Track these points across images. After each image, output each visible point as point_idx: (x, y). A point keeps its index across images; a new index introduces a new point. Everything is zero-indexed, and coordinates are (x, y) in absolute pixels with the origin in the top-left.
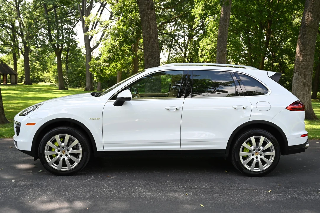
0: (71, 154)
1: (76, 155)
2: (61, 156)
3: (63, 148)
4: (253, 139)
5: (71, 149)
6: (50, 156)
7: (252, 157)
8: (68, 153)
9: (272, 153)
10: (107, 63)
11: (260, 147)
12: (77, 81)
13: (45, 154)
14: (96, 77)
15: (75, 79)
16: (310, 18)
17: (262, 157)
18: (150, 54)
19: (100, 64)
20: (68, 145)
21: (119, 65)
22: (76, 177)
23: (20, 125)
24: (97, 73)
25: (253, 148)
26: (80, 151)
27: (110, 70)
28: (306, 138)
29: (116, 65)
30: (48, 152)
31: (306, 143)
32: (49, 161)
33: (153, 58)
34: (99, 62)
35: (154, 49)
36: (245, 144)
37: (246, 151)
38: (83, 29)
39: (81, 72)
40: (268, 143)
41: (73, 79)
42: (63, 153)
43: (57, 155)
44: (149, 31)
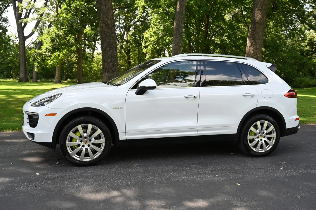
0: (93, 144)
1: (99, 145)
2: (83, 146)
3: (86, 138)
4: (258, 123)
5: (93, 139)
6: (70, 146)
7: (257, 140)
8: (90, 143)
9: (274, 135)
10: (50, 53)
11: (264, 130)
12: (7, 71)
13: (67, 146)
14: (37, 67)
15: (4, 69)
16: (259, 15)
17: (266, 139)
18: (108, 45)
19: (42, 53)
20: (90, 136)
21: (61, 55)
22: (100, 167)
23: (38, 115)
24: (38, 63)
25: (258, 131)
26: (103, 140)
27: (53, 60)
28: (298, 121)
29: (59, 55)
30: (69, 142)
31: (298, 126)
32: (71, 152)
33: (111, 48)
34: (41, 51)
35: (112, 39)
36: (252, 128)
37: (252, 135)
38: (15, 16)
39: (11, 61)
40: (271, 126)
41: (2, 69)
42: (85, 144)
43: (79, 145)
44: (107, 21)
